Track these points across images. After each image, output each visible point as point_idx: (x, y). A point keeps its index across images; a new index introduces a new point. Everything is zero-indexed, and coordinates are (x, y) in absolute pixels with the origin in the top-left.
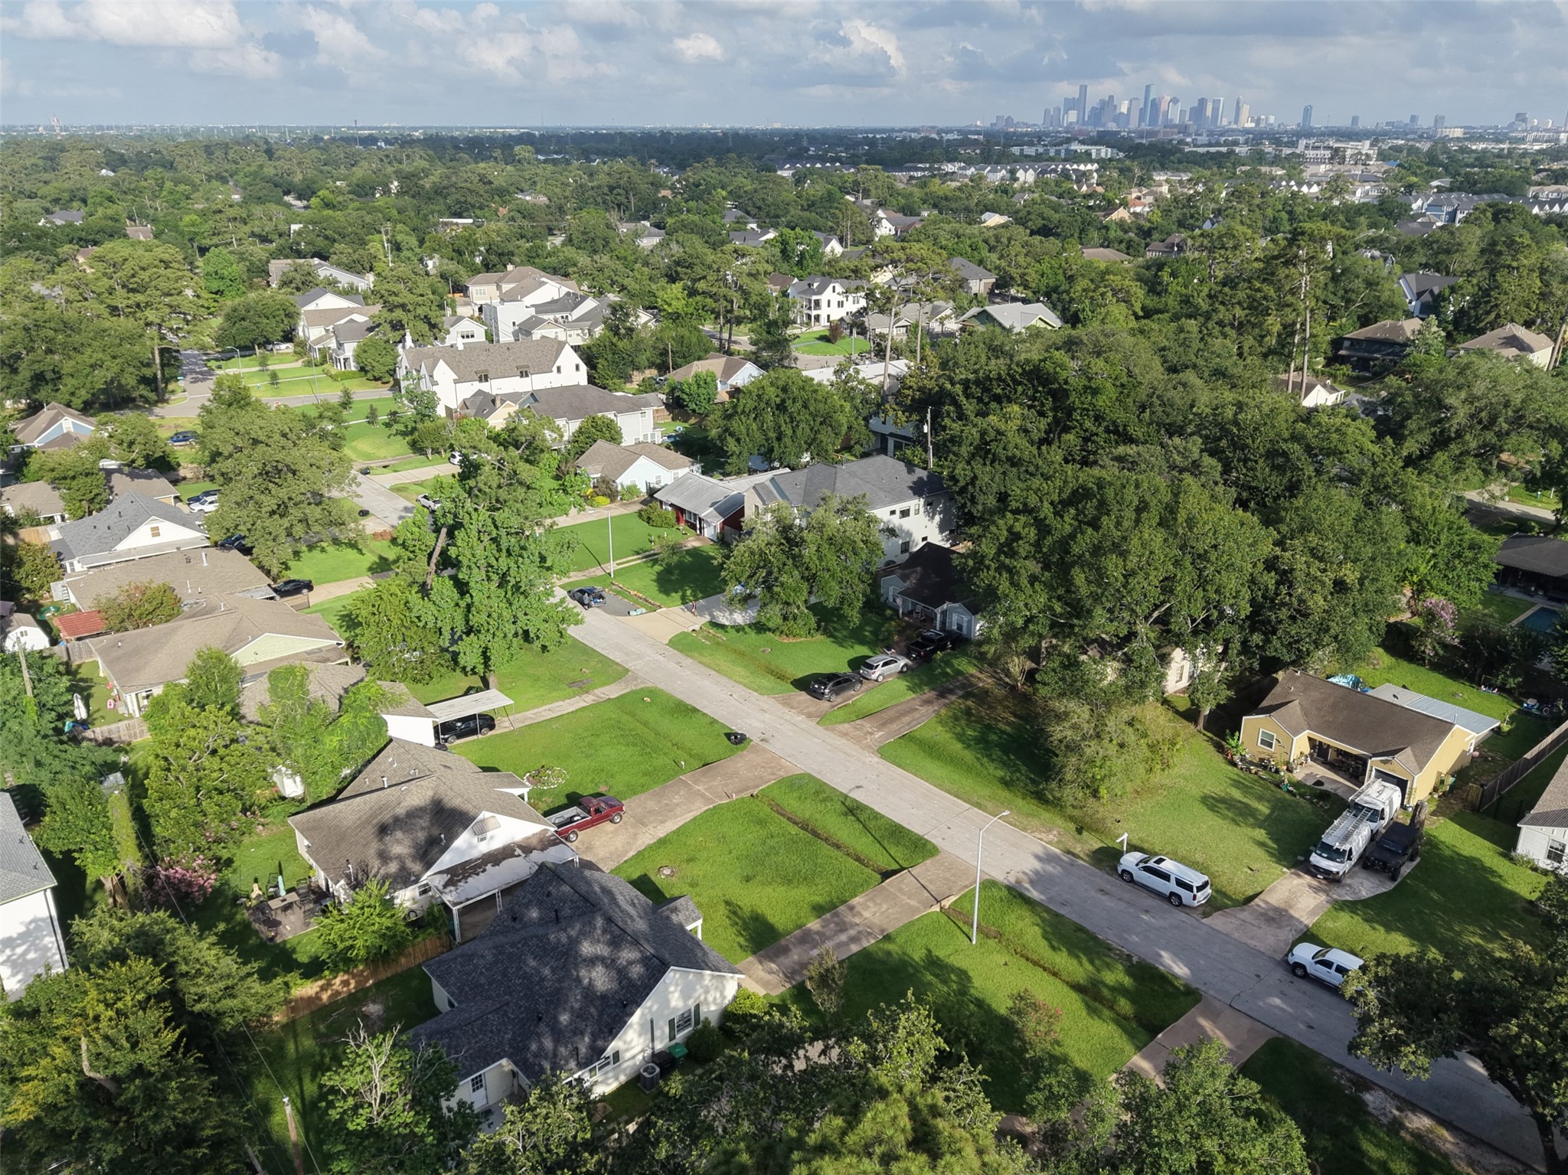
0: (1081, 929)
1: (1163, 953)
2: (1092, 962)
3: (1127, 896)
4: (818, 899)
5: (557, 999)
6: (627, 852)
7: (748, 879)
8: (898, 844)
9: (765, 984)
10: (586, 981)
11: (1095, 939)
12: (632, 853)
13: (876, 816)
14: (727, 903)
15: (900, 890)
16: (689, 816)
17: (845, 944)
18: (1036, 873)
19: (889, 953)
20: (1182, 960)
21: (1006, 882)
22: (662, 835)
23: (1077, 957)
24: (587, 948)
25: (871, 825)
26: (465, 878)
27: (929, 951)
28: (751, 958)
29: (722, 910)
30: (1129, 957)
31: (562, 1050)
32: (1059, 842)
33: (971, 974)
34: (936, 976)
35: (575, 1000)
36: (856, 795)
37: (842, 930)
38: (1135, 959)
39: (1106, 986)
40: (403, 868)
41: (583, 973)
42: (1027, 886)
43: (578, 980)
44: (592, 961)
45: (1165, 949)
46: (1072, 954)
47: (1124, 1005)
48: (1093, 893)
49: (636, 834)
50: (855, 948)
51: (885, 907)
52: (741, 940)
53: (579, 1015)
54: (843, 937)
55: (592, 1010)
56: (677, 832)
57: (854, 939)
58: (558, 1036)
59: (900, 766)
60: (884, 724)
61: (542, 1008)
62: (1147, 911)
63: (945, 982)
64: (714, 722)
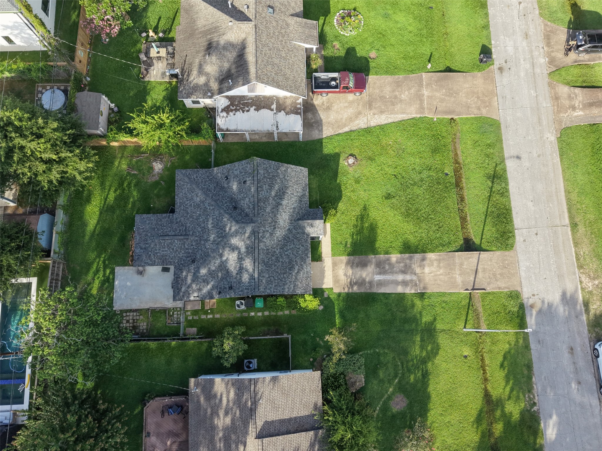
0: (529, 367)
1: (555, 417)
2: (512, 390)
3: (581, 363)
4: (412, 240)
5: (205, 258)
6: (345, 125)
7: (388, 197)
8: (495, 225)
9: (336, 280)
10: (224, 258)
11: (530, 378)
12: (347, 129)
13: (505, 193)
14: (365, 208)
15: (461, 264)
16: (400, 117)
17: (397, 283)
18: (550, 306)
19: (413, 306)
20: (559, 430)
21: (525, 301)
22: (373, 123)
23: (507, 382)
24: (235, 241)
25: (496, 197)
26: (236, 110)
27: (435, 319)
28: (344, 258)
29: (357, 211)
30: (535, 404)
31: (194, 286)
32: (591, 292)
33: (441, 352)
34: (422, 340)
35: (214, 264)
36: (510, 165)
37: (404, 272)
38: (535, 408)
39: (503, 411)
40: (206, 84)
41: (226, 253)
42: (534, 312)
43: (221, 256)
44: (234, 248)
45: (558, 415)
46: (507, 379)
47: (498, 428)
48: (565, 347)
49: (360, 113)
50: (400, 289)
51: (441, 271)
52: (350, 241)
53: (212, 274)
54: (400, 277)
55: (220, 274)
56: (382, 127)
57: (405, 283)
58: (196, 278)
59: (561, 156)
60: (591, 105)
61: (198, 256)
62: (579, 383)
63: (422, 348)
64: (486, 27)
